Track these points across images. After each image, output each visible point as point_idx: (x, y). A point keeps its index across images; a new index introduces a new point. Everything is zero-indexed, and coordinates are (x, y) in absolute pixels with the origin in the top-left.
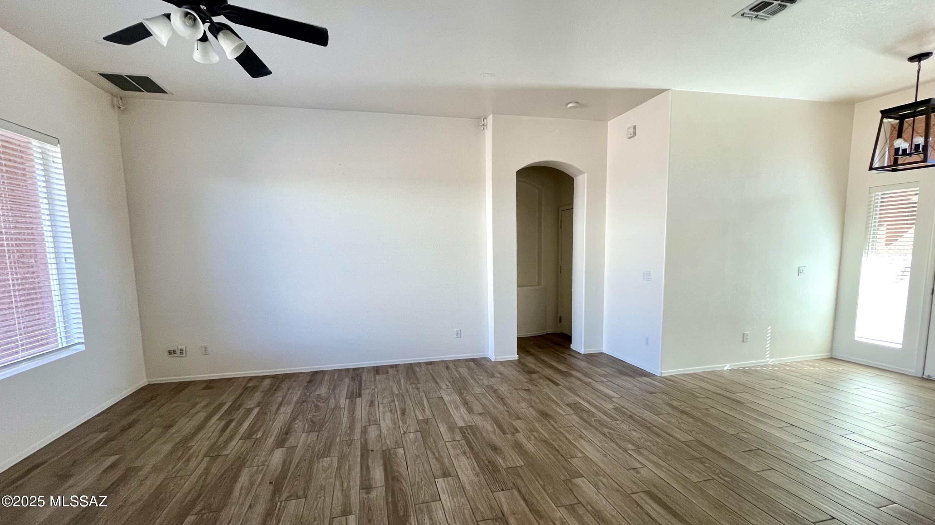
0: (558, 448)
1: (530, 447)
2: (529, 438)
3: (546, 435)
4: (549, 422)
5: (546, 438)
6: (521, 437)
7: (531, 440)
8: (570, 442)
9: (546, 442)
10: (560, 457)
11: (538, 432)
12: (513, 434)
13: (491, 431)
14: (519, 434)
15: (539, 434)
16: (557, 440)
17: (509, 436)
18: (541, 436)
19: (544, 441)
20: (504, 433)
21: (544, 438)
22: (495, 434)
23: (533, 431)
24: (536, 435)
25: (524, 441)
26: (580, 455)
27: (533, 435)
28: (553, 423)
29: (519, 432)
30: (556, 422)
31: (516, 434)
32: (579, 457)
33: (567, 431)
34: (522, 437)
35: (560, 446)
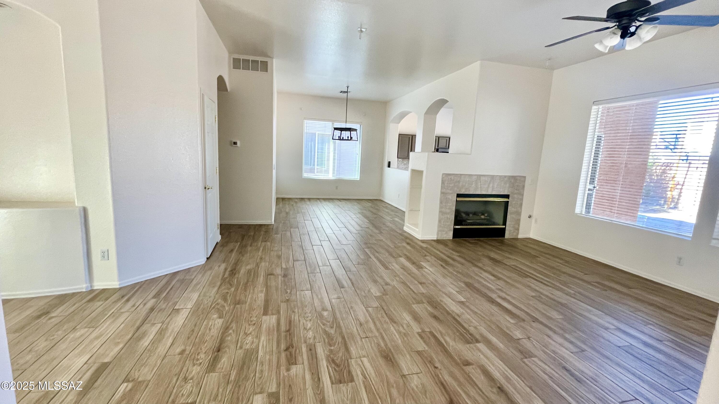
0: (385, 316)
1: (407, 318)
2: (408, 326)
3: (392, 328)
4: (386, 345)
5: (393, 326)
6: (416, 328)
7: (407, 324)
8: (373, 320)
9: (393, 321)
10: (385, 308)
11: (400, 333)
12: (423, 331)
13: (445, 335)
14: (417, 331)
15: (398, 330)
16: (383, 322)
17: (427, 330)
18: (397, 328)
19: (395, 322)
20: (431, 333)
21: (395, 325)
22: (441, 333)
23: (405, 334)
24: (401, 329)
25: (413, 323)
26: (370, 309)
27: (404, 329)
28: (382, 344)
29: (418, 333)
30: (379, 345)
31: (420, 331)
32: (372, 307)
33: (372, 332)
34: (414, 328)
35: (383, 317)
